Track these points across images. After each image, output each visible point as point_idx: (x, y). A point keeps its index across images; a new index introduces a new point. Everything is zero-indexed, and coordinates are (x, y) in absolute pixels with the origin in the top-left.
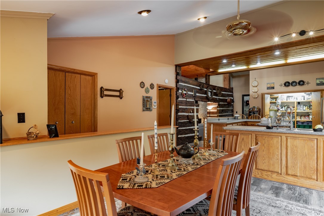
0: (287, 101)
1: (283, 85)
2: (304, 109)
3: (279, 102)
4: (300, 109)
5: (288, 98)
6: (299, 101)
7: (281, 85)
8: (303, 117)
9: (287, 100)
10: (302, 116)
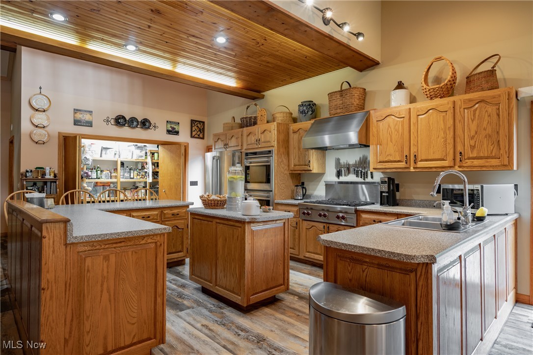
0: (101, 159)
1: (113, 122)
2: (132, 176)
3: (88, 159)
4: (123, 175)
5: (104, 152)
6: (123, 159)
7: (108, 121)
8: (129, 191)
9: (101, 156)
10: (126, 189)
